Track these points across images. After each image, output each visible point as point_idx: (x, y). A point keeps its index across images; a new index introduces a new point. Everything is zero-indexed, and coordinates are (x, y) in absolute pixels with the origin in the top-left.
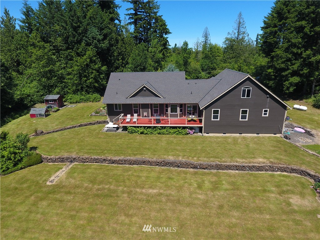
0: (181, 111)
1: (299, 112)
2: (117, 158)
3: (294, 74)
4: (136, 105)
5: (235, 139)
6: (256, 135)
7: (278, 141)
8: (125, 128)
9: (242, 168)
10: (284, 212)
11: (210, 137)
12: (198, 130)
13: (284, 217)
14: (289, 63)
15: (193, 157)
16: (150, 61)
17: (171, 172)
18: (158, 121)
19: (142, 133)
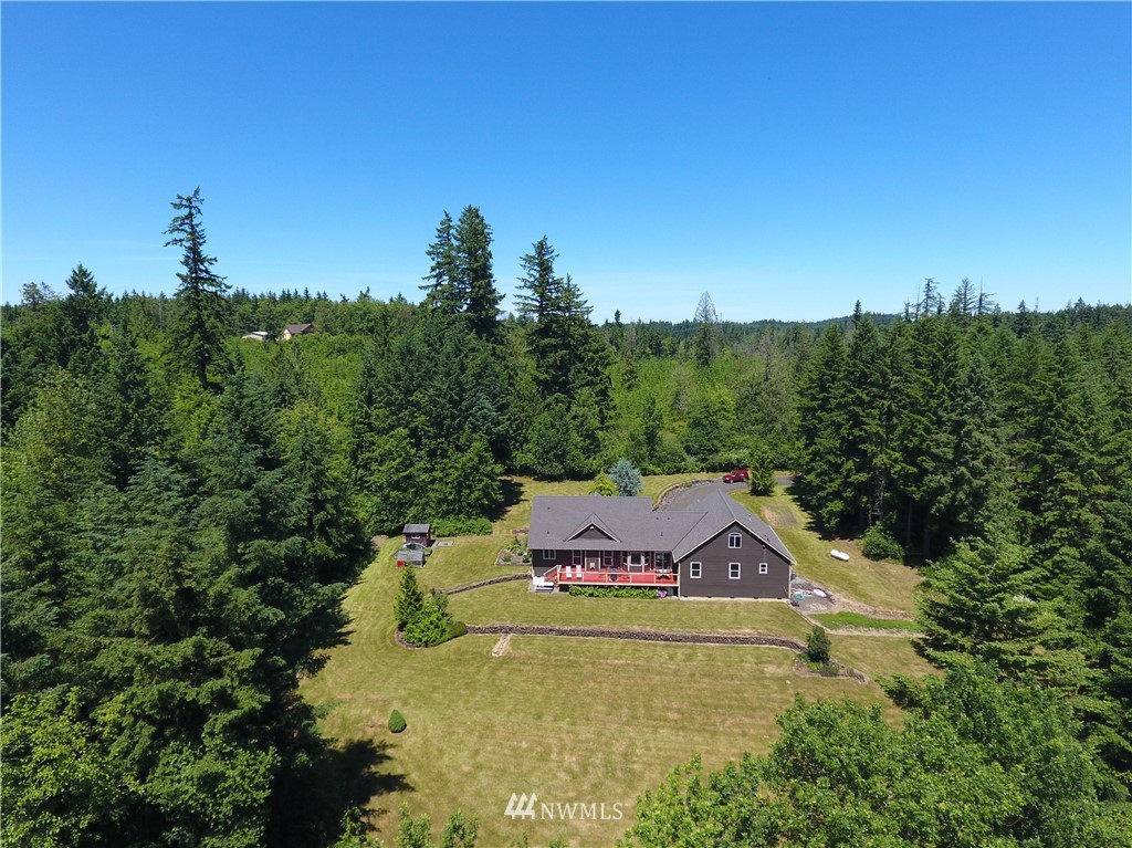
0: (646, 561)
1: (836, 562)
2: (566, 628)
3: (837, 495)
4: (577, 552)
5: (723, 605)
6: (753, 600)
7: (780, 608)
8: (564, 588)
9: (723, 640)
10: (755, 678)
11: (689, 602)
12: (672, 591)
13: (754, 683)
14: (827, 478)
15: (664, 628)
16: (574, 436)
17: (638, 644)
18: (614, 578)
19: (591, 595)
